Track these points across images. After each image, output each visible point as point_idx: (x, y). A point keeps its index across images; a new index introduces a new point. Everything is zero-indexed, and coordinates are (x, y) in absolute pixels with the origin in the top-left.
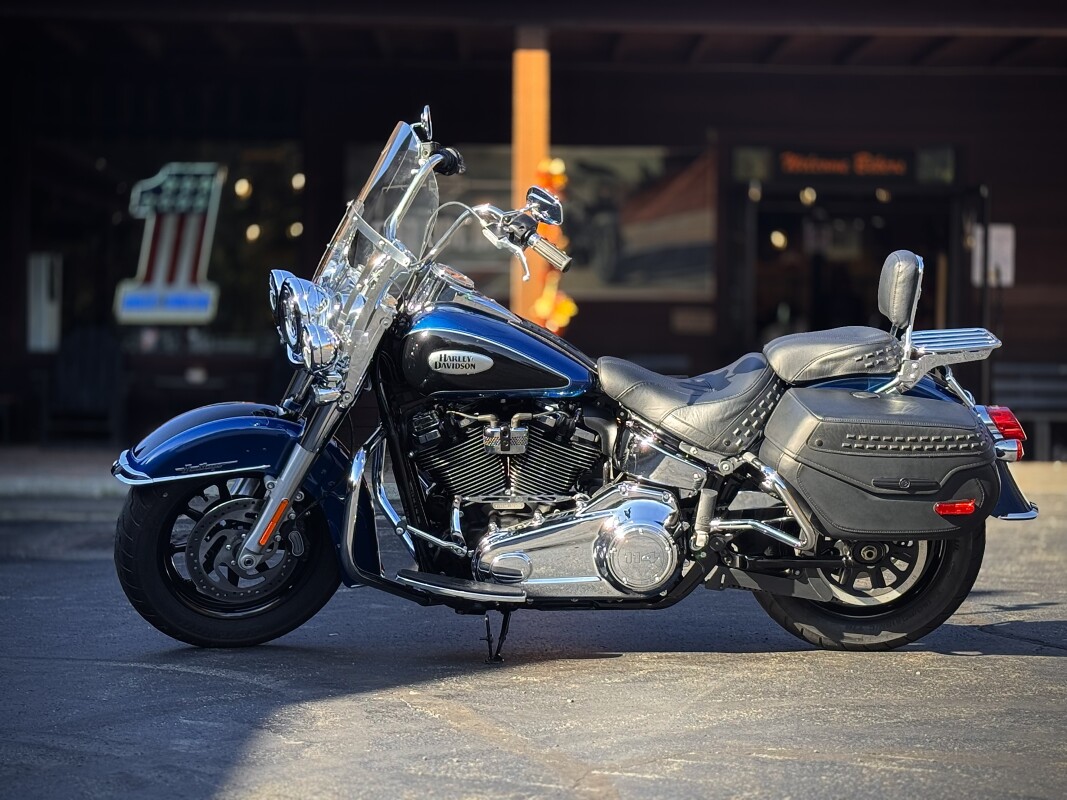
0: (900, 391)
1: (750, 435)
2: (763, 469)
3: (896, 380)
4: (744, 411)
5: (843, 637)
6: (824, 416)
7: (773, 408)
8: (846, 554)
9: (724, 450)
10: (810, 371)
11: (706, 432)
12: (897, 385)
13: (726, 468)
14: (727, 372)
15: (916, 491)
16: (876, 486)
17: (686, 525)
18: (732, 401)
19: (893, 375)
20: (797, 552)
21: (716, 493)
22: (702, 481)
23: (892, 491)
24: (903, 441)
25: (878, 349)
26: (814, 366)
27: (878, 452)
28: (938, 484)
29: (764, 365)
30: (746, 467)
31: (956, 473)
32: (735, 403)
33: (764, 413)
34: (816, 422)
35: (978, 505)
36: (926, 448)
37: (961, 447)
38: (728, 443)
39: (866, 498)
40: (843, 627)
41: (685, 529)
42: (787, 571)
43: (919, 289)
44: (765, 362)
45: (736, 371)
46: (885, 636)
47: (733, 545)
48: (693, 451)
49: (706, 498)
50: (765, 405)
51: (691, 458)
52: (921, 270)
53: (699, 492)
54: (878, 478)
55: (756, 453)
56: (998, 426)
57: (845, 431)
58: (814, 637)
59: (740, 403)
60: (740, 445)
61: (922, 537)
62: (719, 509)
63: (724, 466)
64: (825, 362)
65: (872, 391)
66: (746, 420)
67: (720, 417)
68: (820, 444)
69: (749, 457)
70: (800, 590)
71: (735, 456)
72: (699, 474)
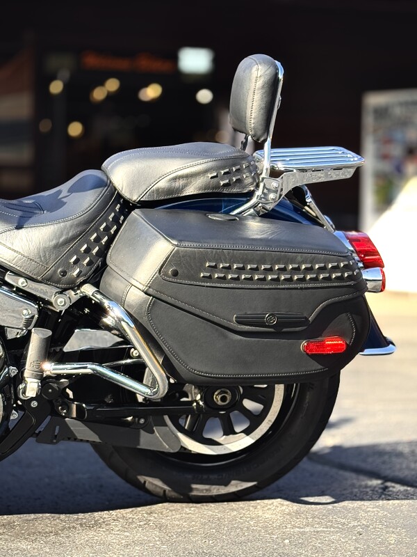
0: (258, 213)
1: (89, 264)
2: (106, 303)
3: (254, 200)
4: (81, 235)
5: (191, 490)
6: (180, 241)
7: (117, 232)
8: (195, 397)
9: (58, 282)
10: (158, 190)
11: (38, 260)
12: (254, 206)
13: (61, 303)
14: (60, 192)
15: (285, 328)
16: (239, 323)
17: (13, 371)
18: (68, 223)
19: (250, 194)
20: (140, 399)
21: (49, 333)
22: (33, 317)
23: (255, 327)
24: (270, 270)
25: (234, 165)
26: (163, 184)
27: (242, 283)
28: (307, 319)
29: (105, 184)
30: (85, 300)
31: (328, 306)
32: (71, 226)
33: (106, 238)
34: (171, 247)
35: (348, 343)
36: (296, 278)
37: (334, 276)
38: (64, 273)
39: (226, 337)
40: (189, 476)
41: (13, 375)
42: (130, 419)
43: (279, 97)
44: (105, 179)
45: (71, 190)
46: (236, 486)
47: (68, 390)
48: (20, 282)
49: (37, 338)
50: (107, 229)
51: (20, 292)
52: (281, 76)
53: (29, 333)
54: (241, 313)
55: (97, 285)
56: (358, 253)
57: (204, 258)
58: (158, 490)
59: (78, 225)
60: (78, 275)
61: (279, 380)
62: (53, 351)
63: (59, 300)
64: (175, 179)
65: (227, 213)
66: (85, 246)
67: (54, 242)
68: (175, 274)
69: (88, 290)
70: (146, 441)
71: (72, 289)
72: (30, 310)
